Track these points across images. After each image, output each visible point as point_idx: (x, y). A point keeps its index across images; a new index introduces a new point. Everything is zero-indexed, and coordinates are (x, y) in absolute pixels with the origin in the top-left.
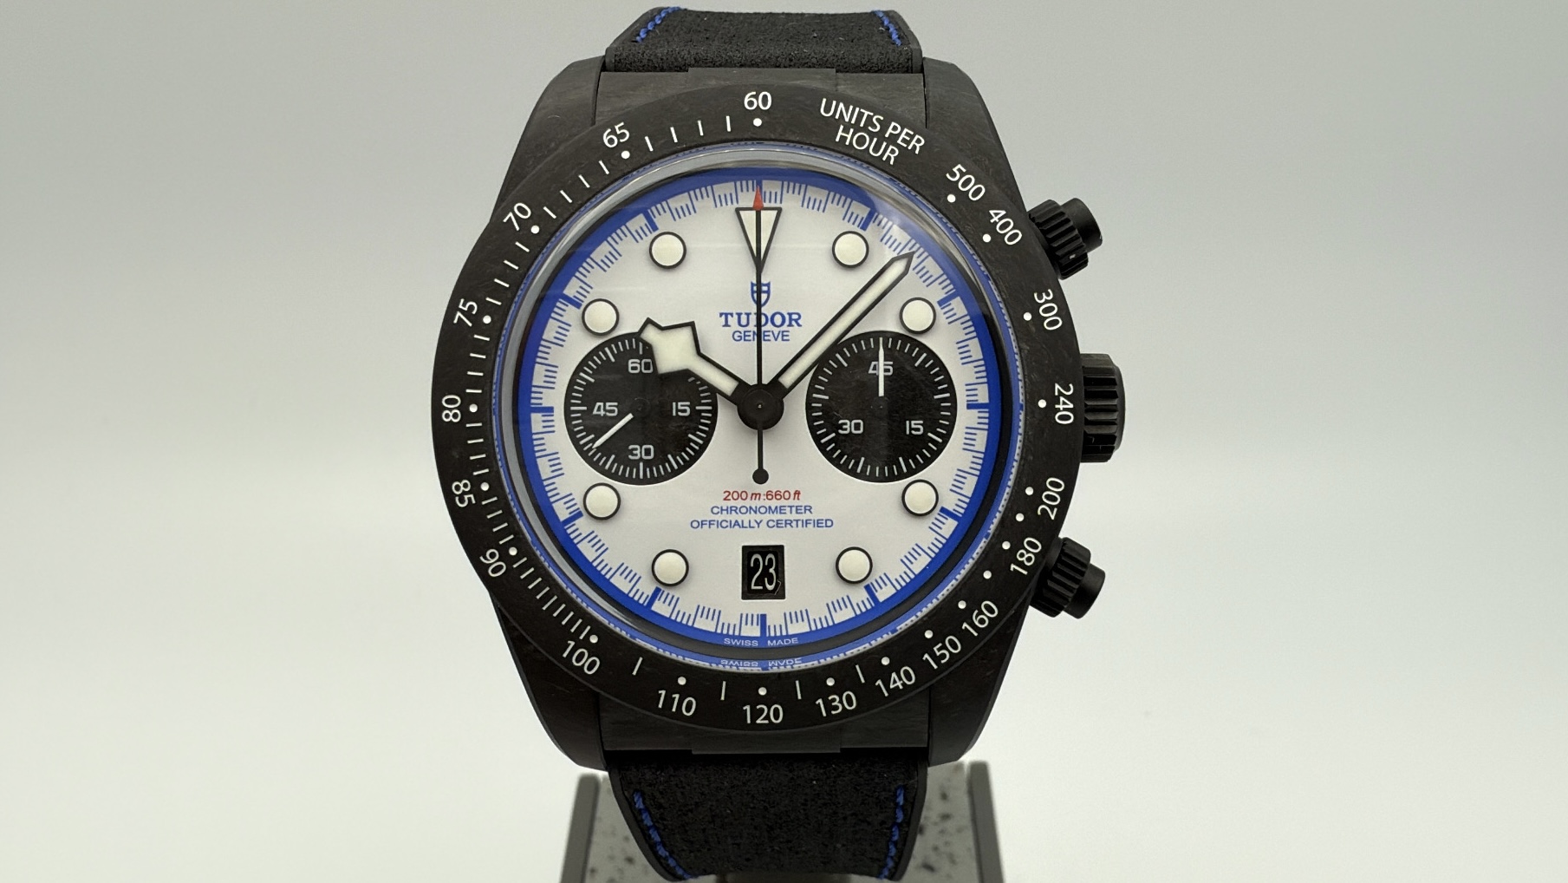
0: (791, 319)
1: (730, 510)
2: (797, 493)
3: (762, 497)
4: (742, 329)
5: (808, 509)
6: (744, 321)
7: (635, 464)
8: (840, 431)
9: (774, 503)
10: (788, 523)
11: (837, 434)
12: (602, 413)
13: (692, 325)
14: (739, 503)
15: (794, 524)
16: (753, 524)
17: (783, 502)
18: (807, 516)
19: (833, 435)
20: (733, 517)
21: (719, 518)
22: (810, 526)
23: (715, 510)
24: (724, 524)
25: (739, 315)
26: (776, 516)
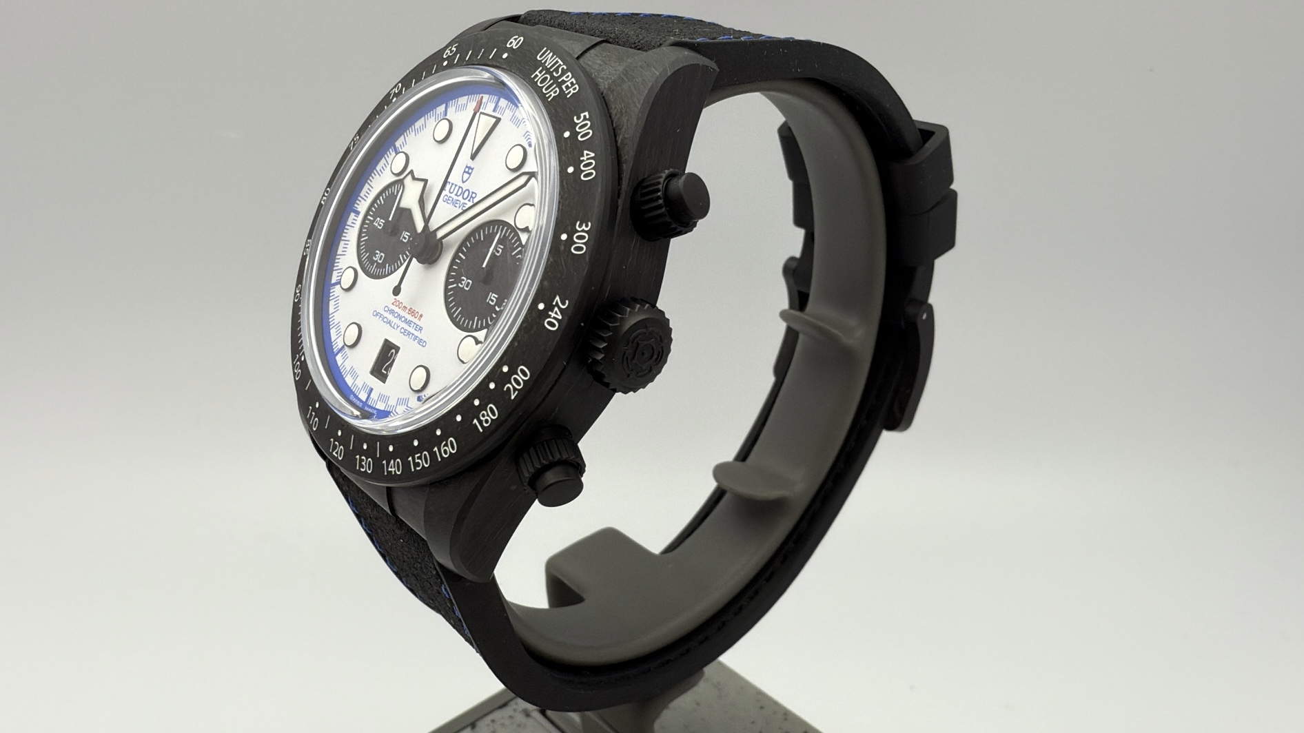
0: (471, 197)
1: (392, 312)
2: (421, 316)
3: (407, 311)
4: (449, 195)
5: (421, 329)
6: (452, 191)
7: (372, 262)
8: (460, 285)
9: (409, 317)
10: (409, 334)
11: (458, 285)
12: (377, 225)
13: (426, 181)
14: (396, 309)
15: (411, 335)
16: (395, 327)
17: (412, 319)
18: (416, 333)
19: (455, 285)
20: (390, 317)
21: (386, 314)
22: (416, 341)
23: (386, 309)
24: (385, 320)
25: (453, 184)
26: (406, 327)
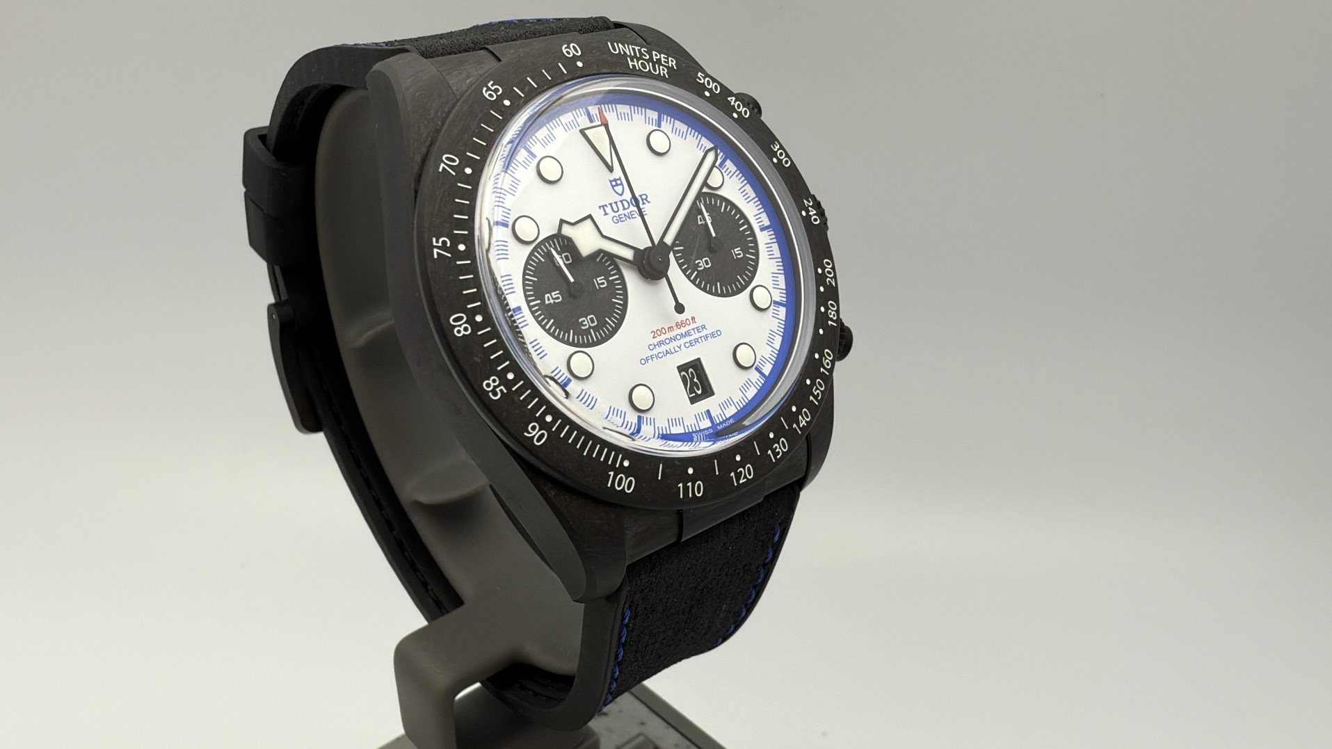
0: (642, 200)
1: (660, 343)
2: (693, 318)
3: (675, 328)
4: (617, 214)
5: (704, 327)
6: (616, 209)
7: (587, 332)
8: (700, 269)
9: (683, 330)
10: (696, 341)
11: (698, 271)
12: (552, 301)
13: (590, 217)
14: (663, 337)
15: (700, 340)
16: (677, 349)
17: (687, 328)
18: (704, 332)
19: (696, 272)
20: (663, 348)
21: (655, 352)
22: (709, 338)
23: (651, 347)
24: (660, 355)
25: (611, 204)
26: (688, 339)
